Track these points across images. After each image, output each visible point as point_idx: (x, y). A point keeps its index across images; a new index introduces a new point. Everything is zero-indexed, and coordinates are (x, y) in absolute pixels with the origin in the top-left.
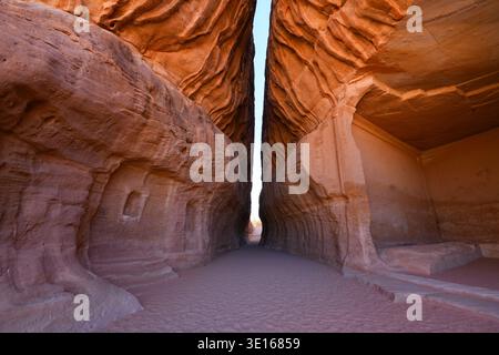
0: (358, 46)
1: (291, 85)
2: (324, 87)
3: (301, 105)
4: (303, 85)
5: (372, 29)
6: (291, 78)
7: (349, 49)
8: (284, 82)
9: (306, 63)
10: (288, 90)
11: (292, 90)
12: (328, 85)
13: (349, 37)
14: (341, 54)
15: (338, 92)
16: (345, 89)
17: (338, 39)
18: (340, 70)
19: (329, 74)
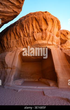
0: (26, 44)
1: (10, 40)
2: (17, 45)
3: (10, 45)
4: (13, 42)
5: (29, 44)
6: (11, 39)
7: (24, 43)
8: (9, 39)
9: (16, 39)
10: (9, 40)
11: (10, 42)
12: (18, 46)
13: (25, 42)
14: (23, 43)
15: (19, 48)
16: (20, 48)
17: (24, 41)
18: (21, 45)
19: (19, 44)
